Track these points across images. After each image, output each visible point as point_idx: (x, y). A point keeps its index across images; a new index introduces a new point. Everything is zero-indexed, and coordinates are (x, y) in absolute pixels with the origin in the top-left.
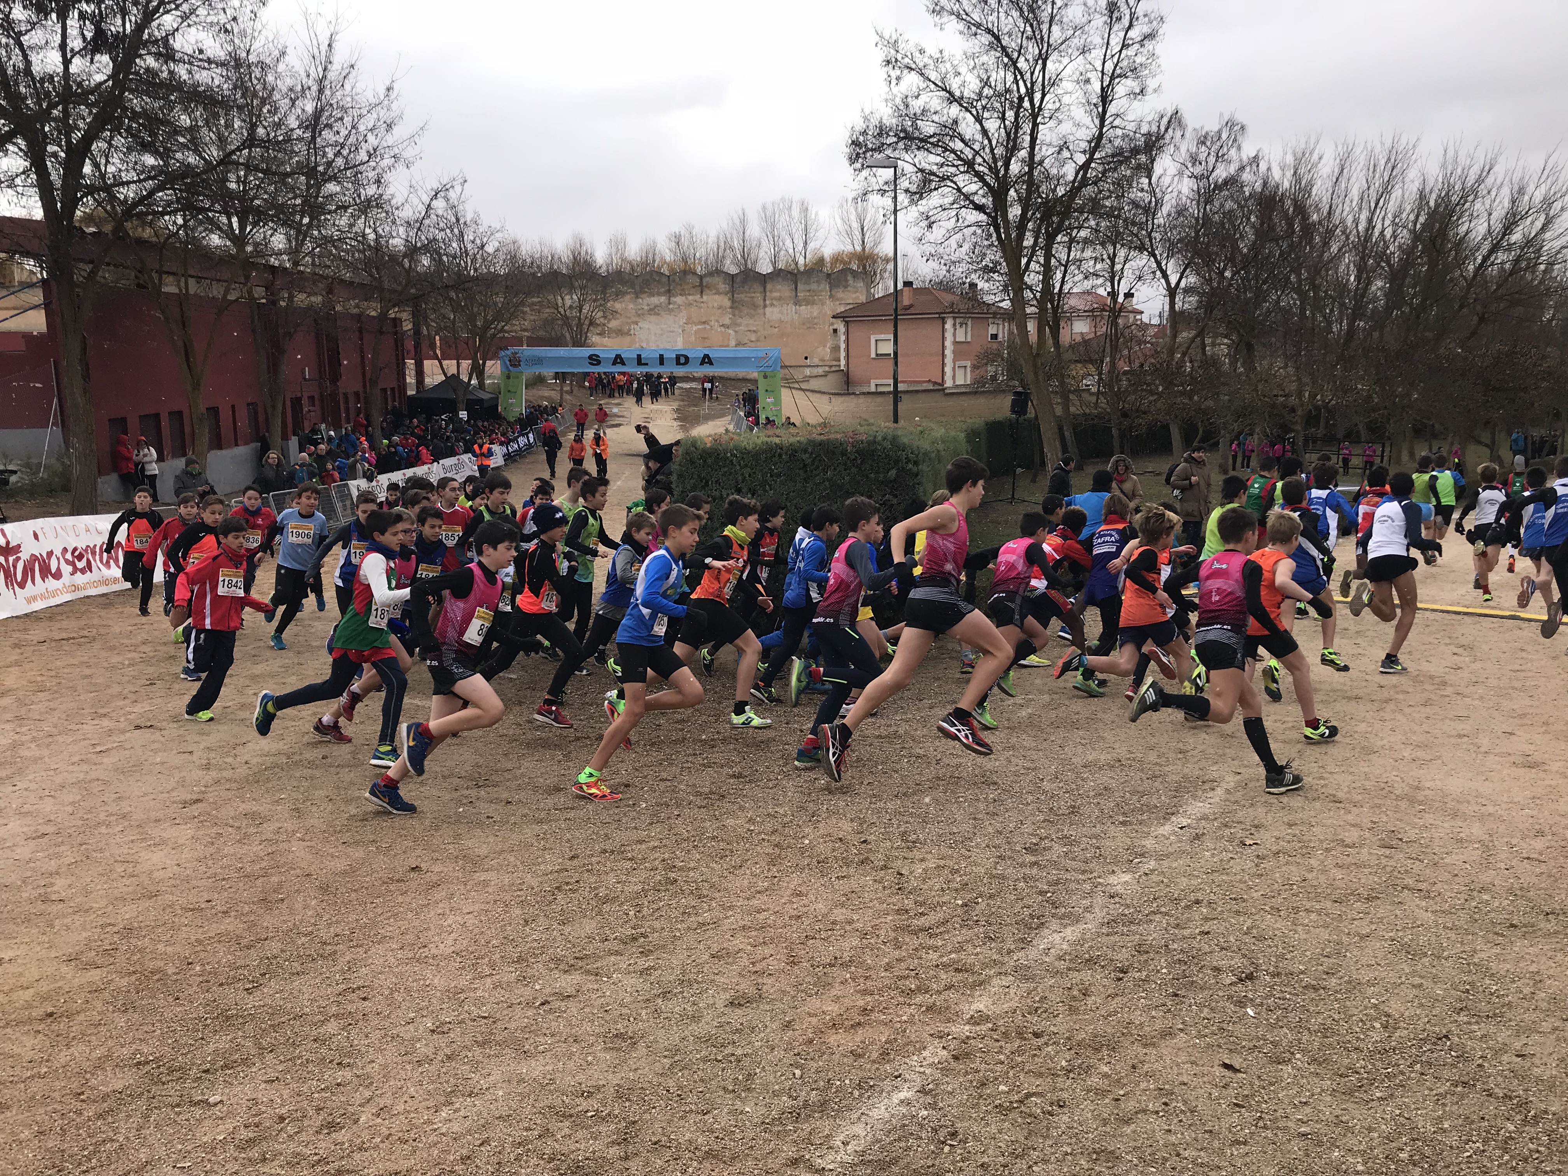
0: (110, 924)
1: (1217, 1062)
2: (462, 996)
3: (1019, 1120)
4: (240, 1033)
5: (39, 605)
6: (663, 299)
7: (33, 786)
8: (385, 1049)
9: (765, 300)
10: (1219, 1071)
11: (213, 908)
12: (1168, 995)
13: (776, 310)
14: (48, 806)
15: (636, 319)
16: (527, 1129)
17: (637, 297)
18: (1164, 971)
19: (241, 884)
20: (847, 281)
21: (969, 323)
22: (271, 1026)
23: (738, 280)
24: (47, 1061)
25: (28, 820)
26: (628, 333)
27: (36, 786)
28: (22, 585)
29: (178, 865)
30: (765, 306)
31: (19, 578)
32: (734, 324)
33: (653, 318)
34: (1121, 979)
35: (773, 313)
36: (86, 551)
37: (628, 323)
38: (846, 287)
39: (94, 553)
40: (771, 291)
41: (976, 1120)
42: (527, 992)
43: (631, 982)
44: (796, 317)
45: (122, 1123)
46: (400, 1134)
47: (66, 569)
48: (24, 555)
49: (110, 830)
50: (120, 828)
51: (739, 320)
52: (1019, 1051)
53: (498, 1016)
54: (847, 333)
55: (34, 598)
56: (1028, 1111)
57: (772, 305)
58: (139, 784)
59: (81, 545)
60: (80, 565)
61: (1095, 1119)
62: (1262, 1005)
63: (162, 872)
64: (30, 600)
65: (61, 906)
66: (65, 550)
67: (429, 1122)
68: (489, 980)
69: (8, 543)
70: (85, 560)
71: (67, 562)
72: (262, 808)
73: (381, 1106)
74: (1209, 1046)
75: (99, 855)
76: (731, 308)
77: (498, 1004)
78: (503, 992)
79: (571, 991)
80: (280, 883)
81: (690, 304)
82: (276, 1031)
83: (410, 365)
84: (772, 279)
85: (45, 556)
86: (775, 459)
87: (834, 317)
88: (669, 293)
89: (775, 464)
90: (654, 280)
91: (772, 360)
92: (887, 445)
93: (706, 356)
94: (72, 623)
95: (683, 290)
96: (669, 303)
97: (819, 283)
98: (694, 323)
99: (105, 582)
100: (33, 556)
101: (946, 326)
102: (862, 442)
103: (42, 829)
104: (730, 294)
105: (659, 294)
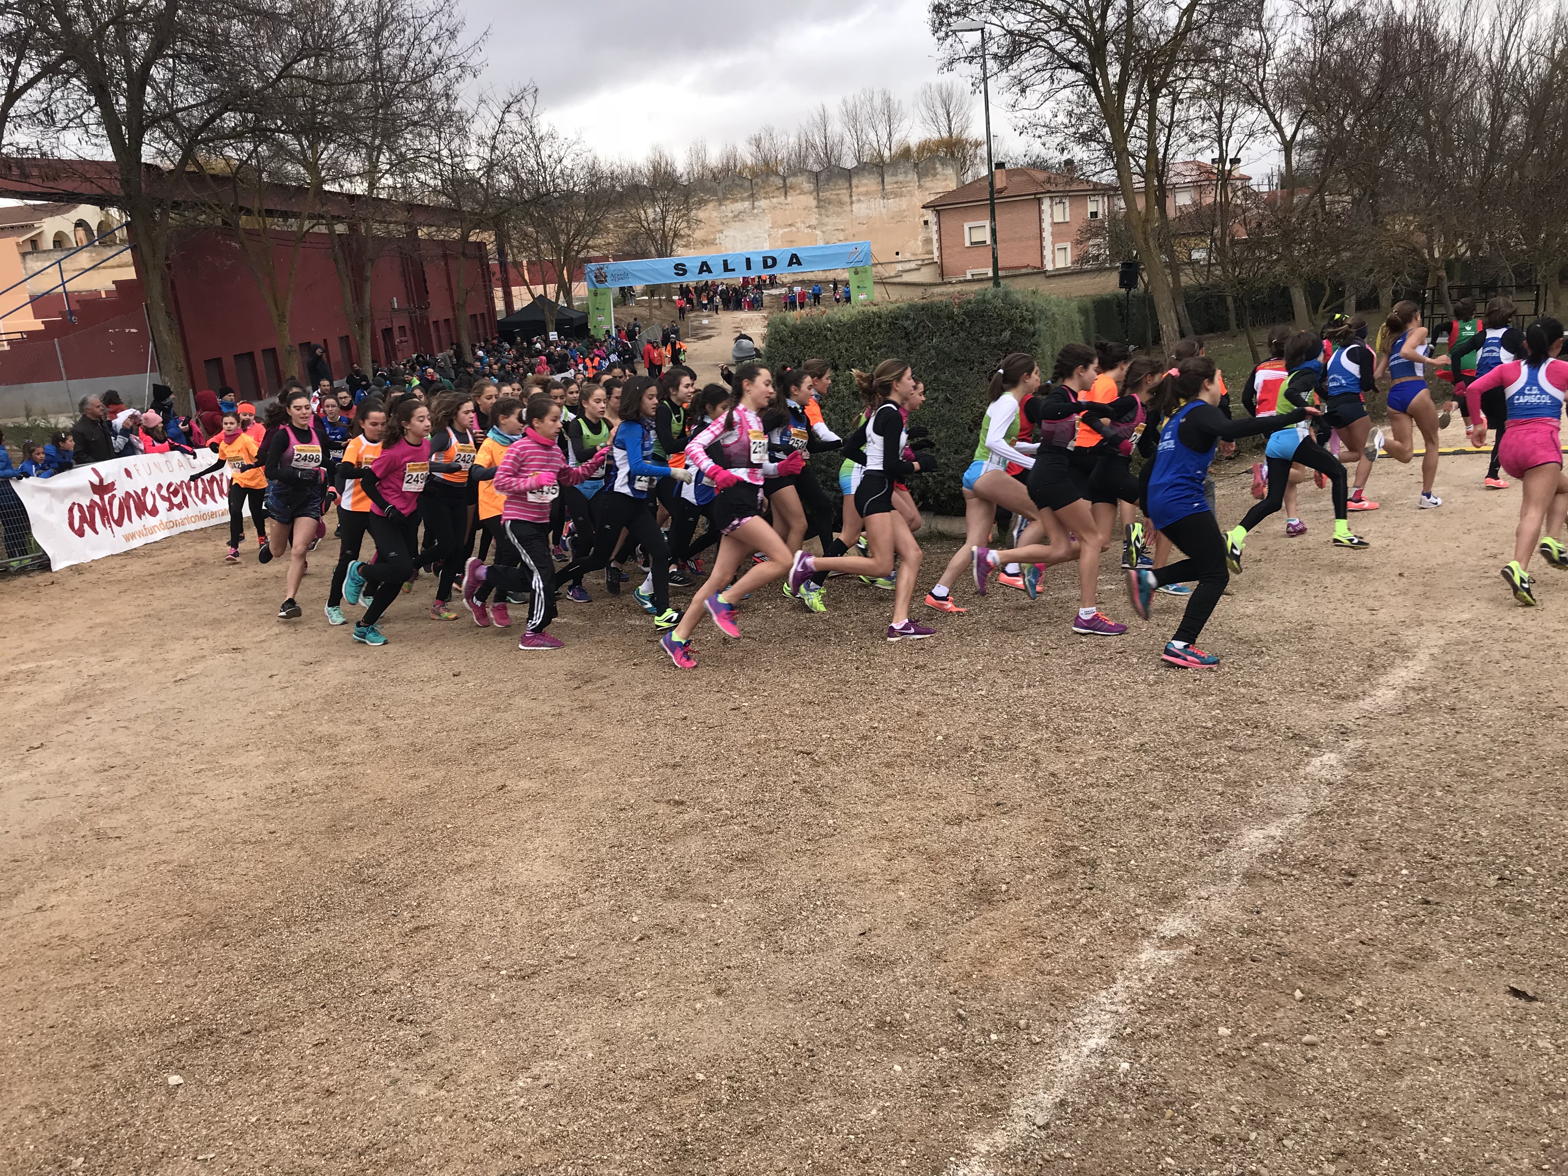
0: (164, 862)
1: (1502, 989)
2: (546, 933)
3: (1253, 1074)
4: (291, 986)
5: (137, 543)
6: (747, 204)
7: (108, 718)
8: (454, 1001)
9: (851, 196)
10: (1509, 1001)
11: (276, 839)
12: (1417, 903)
13: (863, 206)
14: (121, 737)
15: (721, 227)
16: (622, 1100)
17: (720, 205)
18: (1404, 872)
19: (309, 813)
20: (935, 169)
21: (1067, 204)
22: (325, 975)
23: (822, 177)
24: (71, 1026)
25: (97, 754)
26: (713, 243)
27: (110, 718)
28: (119, 523)
29: (245, 794)
30: (852, 203)
31: (116, 517)
32: (821, 224)
33: (738, 225)
34: (1350, 884)
35: (861, 209)
36: (181, 486)
37: (713, 233)
38: (935, 175)
39: (189, 489)
40: (857, 187)
41: (1193, 1074)
42: (623, 926)
43: (745, 907)
44: (884, 211)
45: (142, 1103)
46: (467, 1111)
47: (162, 506)
48: (119, 493)
49: (179, 761)
50: (191, 756)
51: (826, 220)
52: (1236, 982)
53: (589, 956)
54: (939, 223)
55: (132, 536)
56: (1260, 1060)
57: (859, 201)
58: (215, 710)
59: (176, 481)
60: (177, 500)
61: (1355, 1071)
62: (1543, 911)
63: (226, 803)
64: (127, 538)
65: (118, 843)
66: (160, 487)
67: (503, 1094)
68: (578, 912)
69: (101, 480)
70: (180, 495)
71: (163, 498)
72: (341, 729)
73: (446, 1073)
74: (1488, 966)
75: (164, 787)
76: (817, 207)
77: (588, 940)
78: (594, 926)
79: (674, 921)
80: (351, 810)
81: (774, 208)
82: (330, 982)
83: (498, 293)
84: (857, 173)
85: (140, 493)
86: (874, 330)
87: (924, 207)
88: (753, 197)
89: (874, 335)
90: (737, 185)
91: (863, 254)
92: (999, 303)
93: (794, 256)
94: (169, 557)
95: (766, 193)
96: (753, 208)
97: (906, 173)
98: (779, 227)
99: (203, 517)
100: (127, 493)
101: (1043, 207)
102: (969, 302)
103: (110, 762)
104: (815, 194)
105: (743, 199)
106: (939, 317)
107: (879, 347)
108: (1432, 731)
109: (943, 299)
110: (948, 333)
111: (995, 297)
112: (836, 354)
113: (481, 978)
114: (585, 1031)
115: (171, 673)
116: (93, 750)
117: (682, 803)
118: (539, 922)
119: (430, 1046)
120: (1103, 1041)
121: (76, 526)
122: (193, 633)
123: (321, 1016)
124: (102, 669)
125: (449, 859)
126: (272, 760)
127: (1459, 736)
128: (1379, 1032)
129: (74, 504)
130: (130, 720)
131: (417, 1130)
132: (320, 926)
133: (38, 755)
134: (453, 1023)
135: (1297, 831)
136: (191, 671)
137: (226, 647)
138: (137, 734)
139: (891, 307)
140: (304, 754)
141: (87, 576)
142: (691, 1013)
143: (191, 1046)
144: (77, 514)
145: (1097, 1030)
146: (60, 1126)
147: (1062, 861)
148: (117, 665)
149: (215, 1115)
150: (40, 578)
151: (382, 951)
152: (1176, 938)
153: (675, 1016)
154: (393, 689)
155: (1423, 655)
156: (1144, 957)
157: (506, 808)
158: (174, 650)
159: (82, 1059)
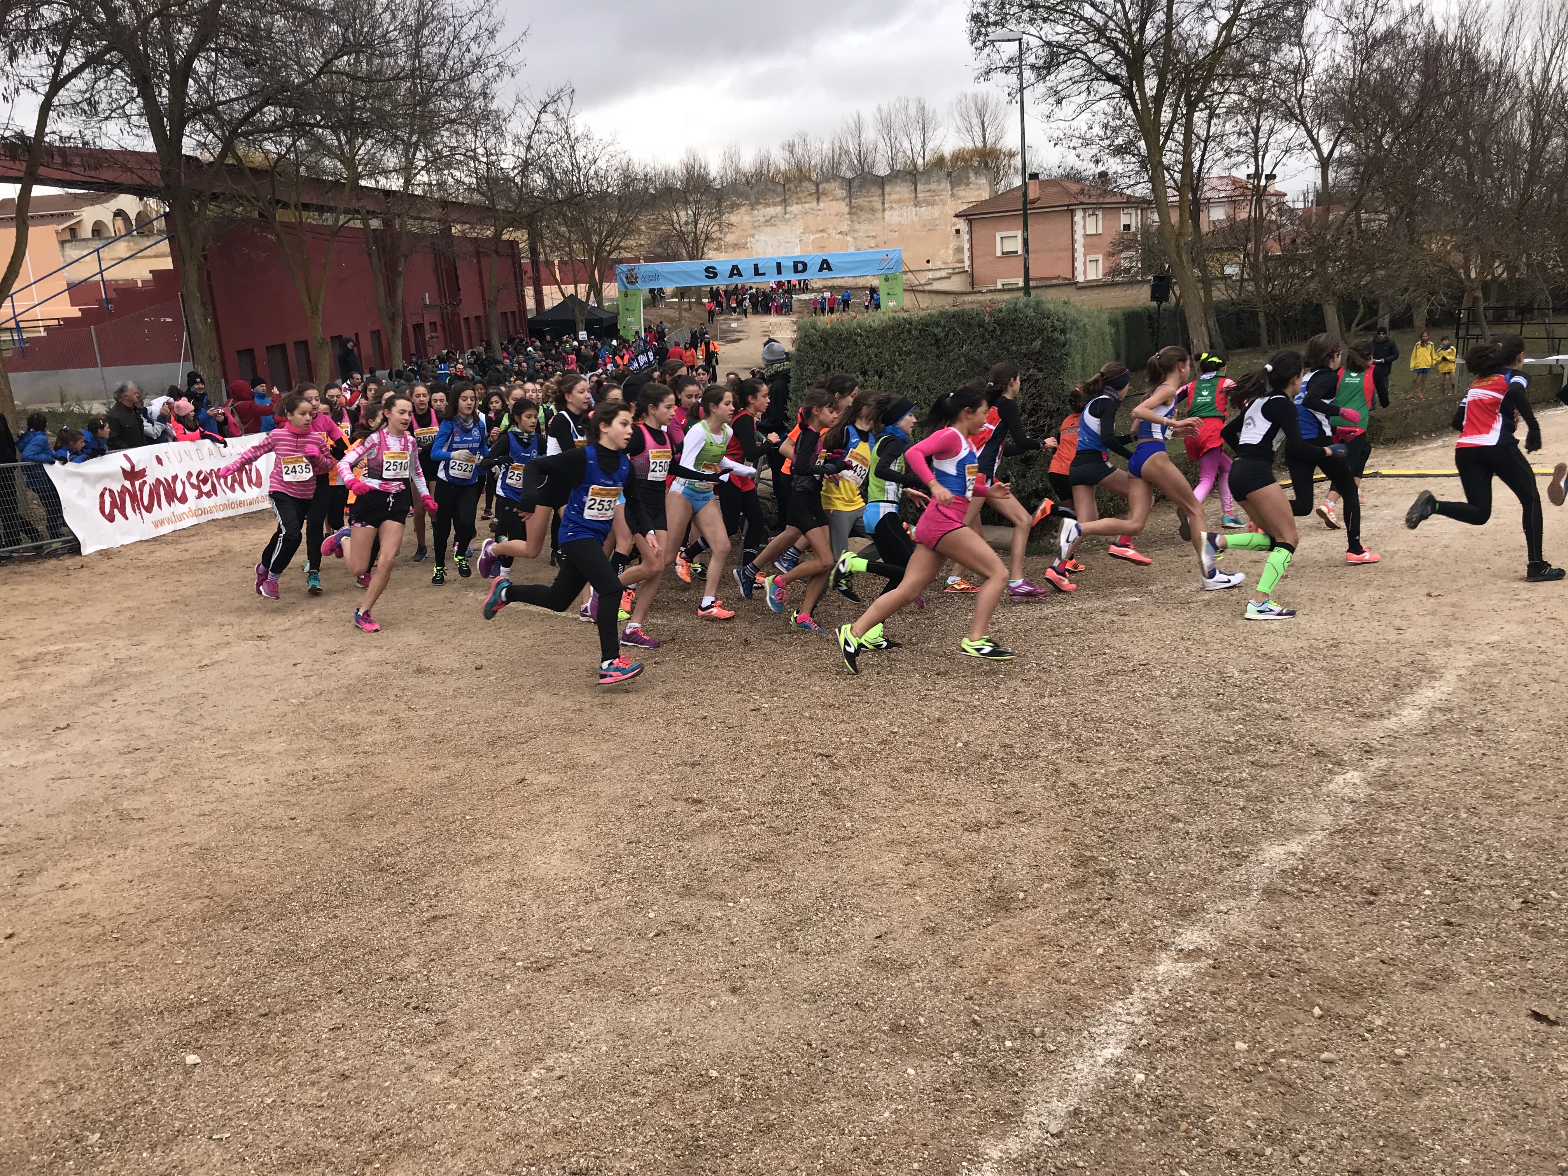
0: (186, 844)
1: (1523, 1012)
2: (563, 926)
3: (1269, 1089)
4: (308, 970)
5: (166, 529)
6: (779, 209)
8: (470, 991)
9: (883, 203)
10: (1531, 1024)
11: (296, 825)
12: (1439, 924)
13: (895, 213)
14: (146, 721)
15: (753, 232)
16: (635, 1094)
17: (752, 209)
18: (1427, 892)
19: (329, 800)
20: (968, 178)
21: (1100, 216)
22: (343, 961)
23: (855, 184)
24: (90, 1003)
25: (122, 736)
26: (744, 246)
27: (135, 701)
28: (149, 509)
29: (267, 780)
30: (884, 210)
31: (146, 503)
32: (853, 230)
33: (769, 229)
34: (1371, 903)
35: (893, 216)
36: (210, 474)
37: (744, 236)
38: (968, 184)
40: (890, 194)
41: (1209, 1087)
42: (639, 921)
43: (762, 907)
44: (916, 219)
45: (159, 1081)
46: (481, 1099)
47: (191, 493)
48: (150, 479)
49: (204, 746)
50: (214, 741)
51: (857, 226)
52: (1253, 996)
53: (605, 950)
54: (971, 232)
55: (162, 522)
56: (1278, 1076)
57: (891, 208)
58: (239, 697)
59: (206, 469)
60: (206, 488)
61: (1373, 1090)
63: (248, 788)
64: (157, 525)
65: (141, 824)
66: (190, 474)
67: (517, 1084)
68: (595, 906)
69: (133, 467)
70: (209, 483)
71: (193, 486)
72: (362, 719)
73: (461, 1062)
74: (1510, 990)
75: (188, 770)
76: (849, 214)
77: (604, 934)
78: (611, 921)
79: (690, 919)
80: (371, 799)
81: (807, 213)
82: (347, 968)
83: (529, 291)
84: (890, 181)
85: (170, 480)
86: (904, 336)
87: (956, 216)
88: (785, 202)
89: (904, 341)
90: (769, 190)
91: (893, 261)
92: (1030, 312)
93: (825, 261)
94: (197, 545)
95: (799, 198)
96: (785, 213)
97: (939, 182)
98: (811, 232)
99: (231, 505)
100: (158, 480)
101: (1076, 219)
102: (1001, 311)
103: (134, 744)
104: (847, 200)
105: (775, 204)
106: (969, 325)
107: (909, 353)
108: (1459, 752)
109: (974, 306)
110: (978, 341)
111: (1026, 306)
112: (866, 359)
113: (496, 968)
114: (599, 1025)
115: (195, 658)
116: (118, 732)
117: (700, 801)
118: (556, 915)
119: (445, 1035)
120: (1118, 1052)
121: (107, 511)
122: (219, 619)
123: (338, 999)
124: (129, 653)
125: (468, 850)
126: (294, 746)
127: (1485, 759)
128: (1399, 1051)
129: (105, 489)
130: (154, 704)
131: (431, 1117)
132: (338, 912)
133: (64, 735)
134: (469, 1012)
135: (1318, 848)
136: (216, 657)
137: (251, 634)
138: (162, 718)
139: (922, 313)
140: (325, 742)
141: (116, 561)
142: (705, 1009)
143: (208, 1026)
144: (108, 499)
145: (1112, 1041)
146: (78, 1102)
147: (1080, 871)
148: (144, 649)
149: (231, 1096)
150: (70, 562)
151: (399, 939)
152: (1193, 950)
153: (690, 1013)
154: (415, 680)
155: (1450, 676)
156: (1161, 969)
157: (525, 800)
158: (199, 636)
159: (100, 1036)
